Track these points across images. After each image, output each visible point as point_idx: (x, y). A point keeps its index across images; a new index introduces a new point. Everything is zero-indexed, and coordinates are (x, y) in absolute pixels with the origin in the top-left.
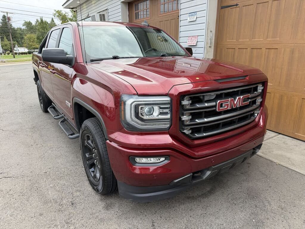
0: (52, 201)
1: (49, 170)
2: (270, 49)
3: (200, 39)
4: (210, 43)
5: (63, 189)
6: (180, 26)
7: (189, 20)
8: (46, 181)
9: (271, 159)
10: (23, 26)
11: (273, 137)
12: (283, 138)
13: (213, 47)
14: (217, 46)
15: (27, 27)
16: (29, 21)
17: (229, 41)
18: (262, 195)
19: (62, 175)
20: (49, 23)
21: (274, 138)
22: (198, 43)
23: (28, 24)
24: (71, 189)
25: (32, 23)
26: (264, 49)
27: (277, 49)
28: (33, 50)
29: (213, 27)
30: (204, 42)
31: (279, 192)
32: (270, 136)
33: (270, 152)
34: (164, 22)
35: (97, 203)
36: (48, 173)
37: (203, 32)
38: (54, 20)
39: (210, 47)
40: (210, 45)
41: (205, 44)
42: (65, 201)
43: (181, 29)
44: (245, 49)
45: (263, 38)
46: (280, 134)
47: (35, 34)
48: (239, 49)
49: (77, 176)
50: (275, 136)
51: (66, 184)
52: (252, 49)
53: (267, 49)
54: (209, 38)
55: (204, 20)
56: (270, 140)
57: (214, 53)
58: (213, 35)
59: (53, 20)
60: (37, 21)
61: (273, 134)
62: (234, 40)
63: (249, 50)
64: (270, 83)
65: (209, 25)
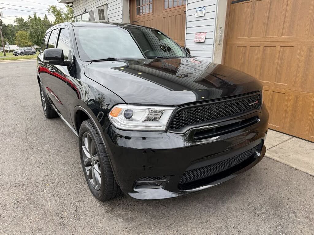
0: (52, 213)
1: (47, 177)
2: (285, 46)
3: (208, 35)
4: (220, 41)
5: (63, 199)
6: (187, 22)
7: (196, 15)
8: (45, 189)
9: (289, 164)
10: (15, 22)
12: (298, 141)
13: (222, 45)
14: (226, 43)
15: (19, 23)
16: (20, 17)
17: (239, 38)
18: (285, 204)
19: (62, 183)
20: (42, 19)
21: (288, 141)
22: (206, 40)
23: (20, 20)
24: (73, 199)
25: (23, 20)
26: (278, 48)
27: (293, 46)
29: (223, 23)
30: (213, 38)
32: (284, 139)
33: (287, 156)
34: (168, 18)
35: (104, 215)
36: (46, 180)
37: (212, 28)
39: (219, 44)
40: (220, 42)
41: (214, 41)
42: (67, 214)
43: (188, 25)
44: (257, 47)
45: (277, 36)
46: (294, 137)
47: (27, 30)
48: (250, 46)
49: (79, 184)
51: (67, 193)
52: (265, 46)
53: (281, 46)
54: (219, 35)
55: (213, 15)
56: (285, 143)
57: (223, 51)
58: (222, 31)
59: (46, 17)
60: (30, 17)
61: (287, 137)
62: (246, 37)
63: (262, 48)
64: (284, 83)
65: (219, 21)
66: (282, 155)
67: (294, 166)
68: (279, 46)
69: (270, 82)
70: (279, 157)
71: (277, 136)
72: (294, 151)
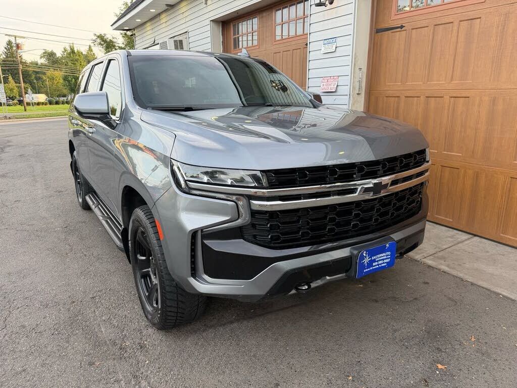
1: (99, 293)
2: (457, 97)
3: (342, 81)
4: (359, 88)
6: (309, 61)
7: (323, 50)
9: (461, 275)
10: (41, 57)
11: (463, 241)
12: (481, 242)
13: (363, 95)
14: (370, 93)
15: (49, 59)
16: (50, 51)
17: (390, 85)
20: (84, 53)
21: (466, 242)
22: (339, 87)
23: (50, 55)
25: (55, 54)
26: (447, 98)
27: (468, 97)
28: (58, 98)
29: (363, 63)
30: (349, 85)
31: (477, 327)
32: (459, 240)
33: (460, 265)
34: (281, 54)
36: (97, 298)
37: (347, 70)
38: (93, 48)
39: (358, 94)
40: (359, 91)
41: (350, 89)
43: (311, 65)
44: (416, 98)
45: (445, 81)
46: (475, 235)
47: (61, 71)
48: (405, 97)
50: (466, 240)
52: (427, 97)
53: (452, 97)
54: (357, 79)
55: (349, 50)
56: (460, 245)
57: (364, 104)
58: (362, 75)
59: (90, 49)
60: (65, 50)
61: (464, 236)
62: (398, 82)
63: (422, 98)
64: (457, 153)
65: (357, 59)
66: (453, 263)
67: (470, 279)
68: (448, 97)
69: (436, 151)
70: (448, 266)
71: (449, 235)
72: (471, 257)
